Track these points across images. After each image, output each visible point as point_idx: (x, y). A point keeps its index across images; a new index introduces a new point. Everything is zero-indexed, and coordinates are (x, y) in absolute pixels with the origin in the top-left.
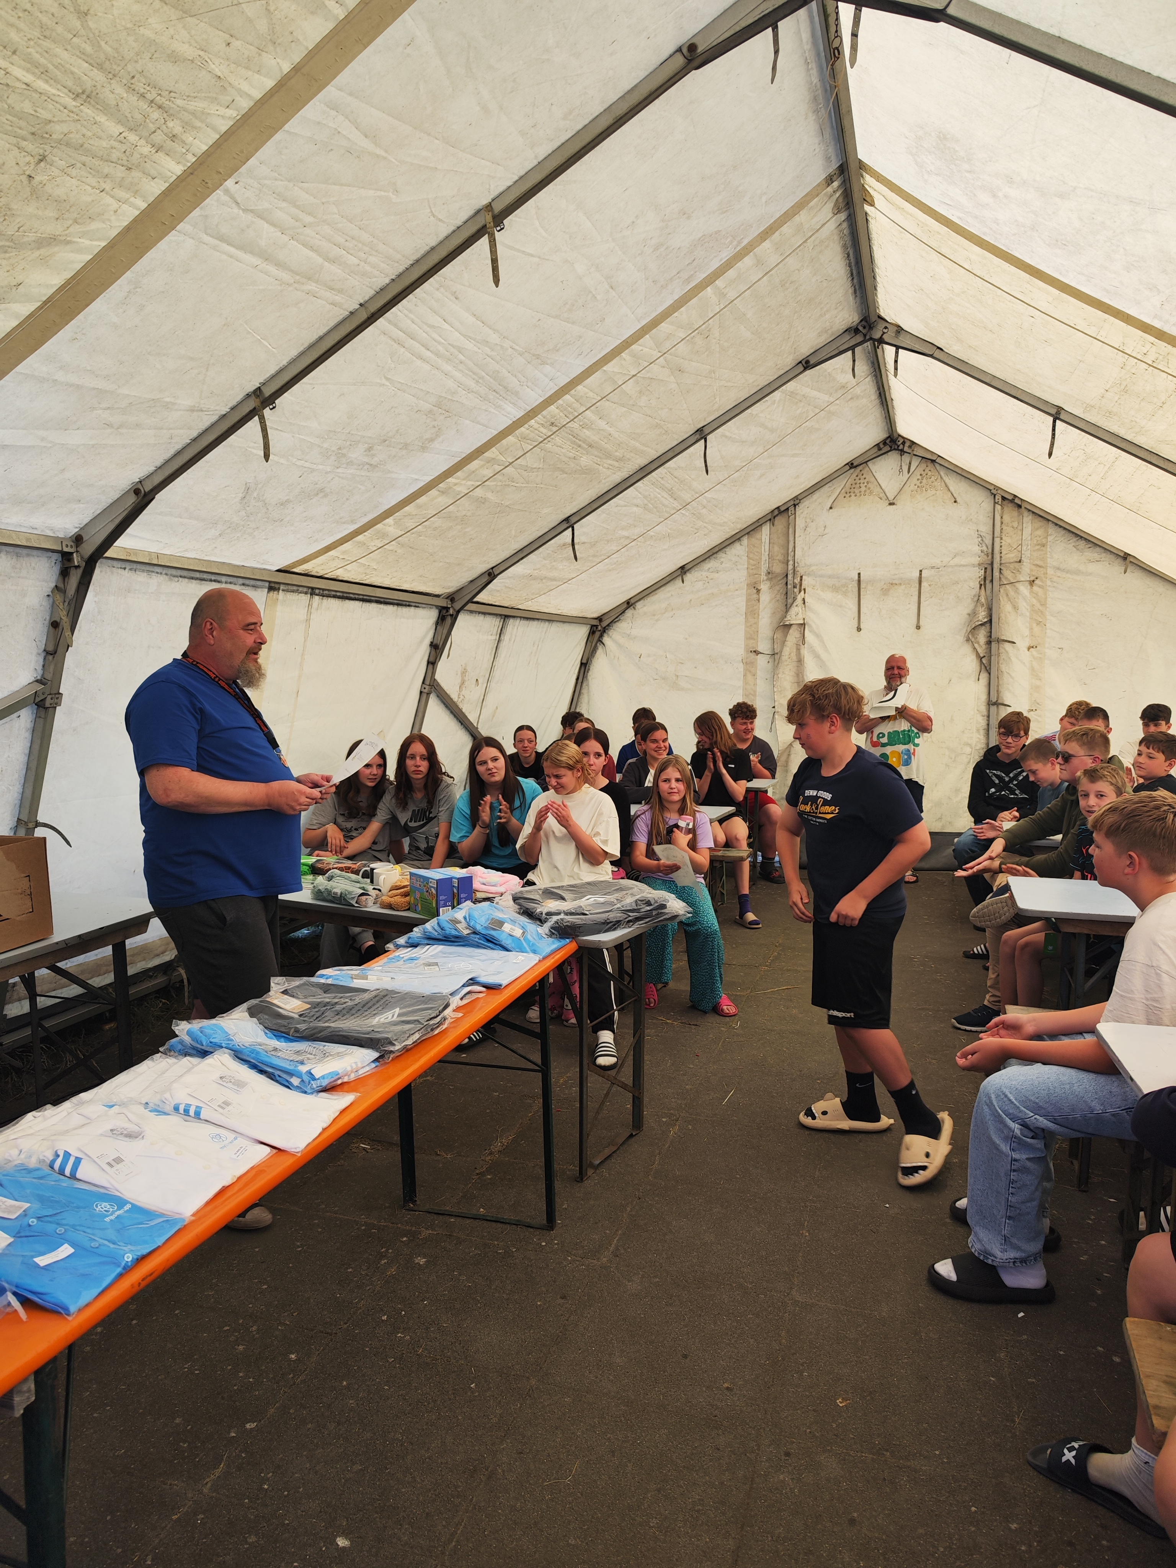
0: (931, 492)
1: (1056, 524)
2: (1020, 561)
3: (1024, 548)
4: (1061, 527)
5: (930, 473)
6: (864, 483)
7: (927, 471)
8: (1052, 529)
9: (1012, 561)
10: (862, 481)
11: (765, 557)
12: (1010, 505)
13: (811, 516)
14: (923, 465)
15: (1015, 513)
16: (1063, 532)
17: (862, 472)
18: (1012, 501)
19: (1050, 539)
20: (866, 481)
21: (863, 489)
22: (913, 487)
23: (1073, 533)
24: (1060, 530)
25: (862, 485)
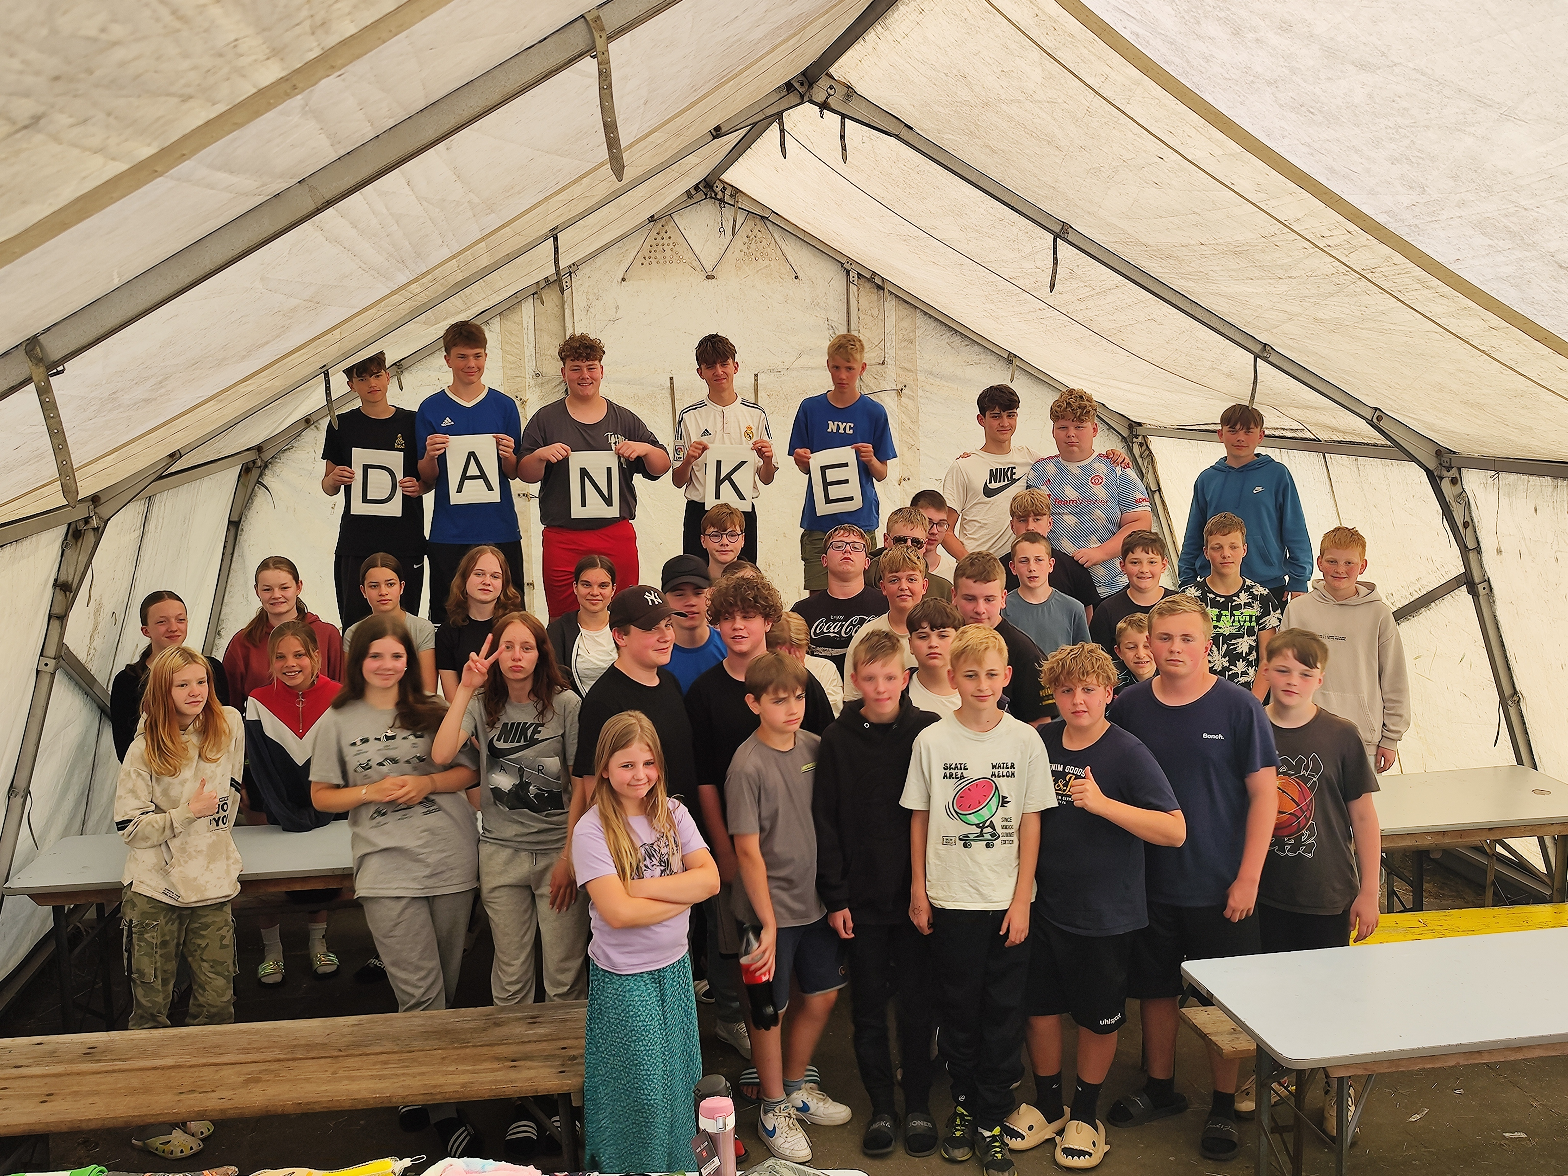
0: (762, 263)
1: (926, 313)
2: (883, 363)
3: (888, 344)
4: (931, 316)
5: (759, 235)
6: (668, 245)
7: (756, 231)
8: (920, 320)
9: (873, 362)
10: (666, 241)
11: (529, 351)
12: (868, 285)
13: (596, 291)
14: (750, 224)
15: (874, 297)
16: (934, 324)
17: (666, 228)
18: (870, 280)
19: (919, 332)
20: (671, 242)
21: (668, 253)
22: (737, 254)
23: (946, 325)
24: (930, 321)
25: (665, 247)
